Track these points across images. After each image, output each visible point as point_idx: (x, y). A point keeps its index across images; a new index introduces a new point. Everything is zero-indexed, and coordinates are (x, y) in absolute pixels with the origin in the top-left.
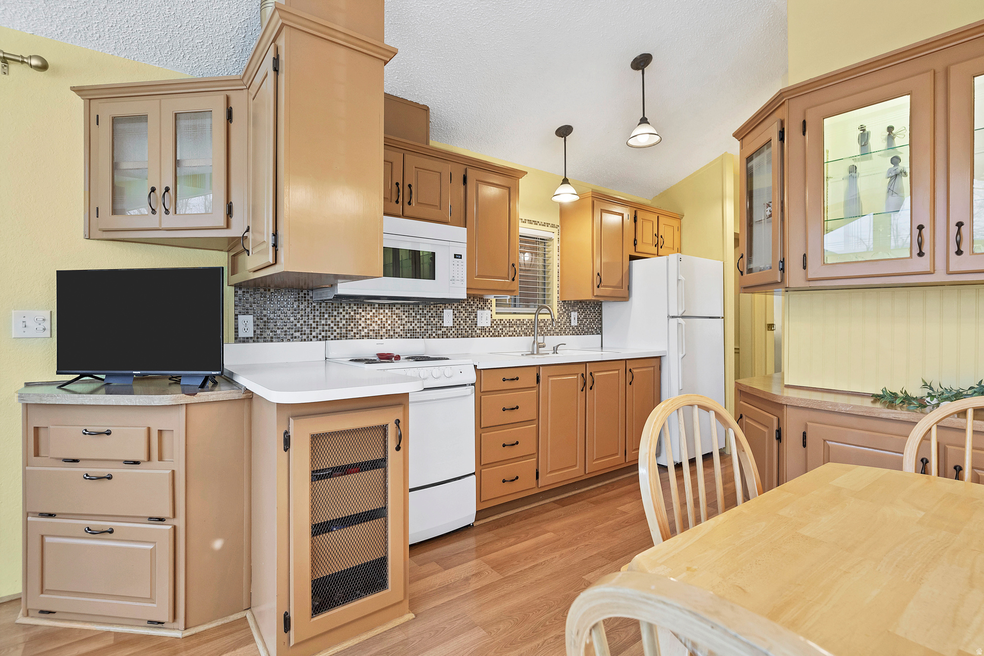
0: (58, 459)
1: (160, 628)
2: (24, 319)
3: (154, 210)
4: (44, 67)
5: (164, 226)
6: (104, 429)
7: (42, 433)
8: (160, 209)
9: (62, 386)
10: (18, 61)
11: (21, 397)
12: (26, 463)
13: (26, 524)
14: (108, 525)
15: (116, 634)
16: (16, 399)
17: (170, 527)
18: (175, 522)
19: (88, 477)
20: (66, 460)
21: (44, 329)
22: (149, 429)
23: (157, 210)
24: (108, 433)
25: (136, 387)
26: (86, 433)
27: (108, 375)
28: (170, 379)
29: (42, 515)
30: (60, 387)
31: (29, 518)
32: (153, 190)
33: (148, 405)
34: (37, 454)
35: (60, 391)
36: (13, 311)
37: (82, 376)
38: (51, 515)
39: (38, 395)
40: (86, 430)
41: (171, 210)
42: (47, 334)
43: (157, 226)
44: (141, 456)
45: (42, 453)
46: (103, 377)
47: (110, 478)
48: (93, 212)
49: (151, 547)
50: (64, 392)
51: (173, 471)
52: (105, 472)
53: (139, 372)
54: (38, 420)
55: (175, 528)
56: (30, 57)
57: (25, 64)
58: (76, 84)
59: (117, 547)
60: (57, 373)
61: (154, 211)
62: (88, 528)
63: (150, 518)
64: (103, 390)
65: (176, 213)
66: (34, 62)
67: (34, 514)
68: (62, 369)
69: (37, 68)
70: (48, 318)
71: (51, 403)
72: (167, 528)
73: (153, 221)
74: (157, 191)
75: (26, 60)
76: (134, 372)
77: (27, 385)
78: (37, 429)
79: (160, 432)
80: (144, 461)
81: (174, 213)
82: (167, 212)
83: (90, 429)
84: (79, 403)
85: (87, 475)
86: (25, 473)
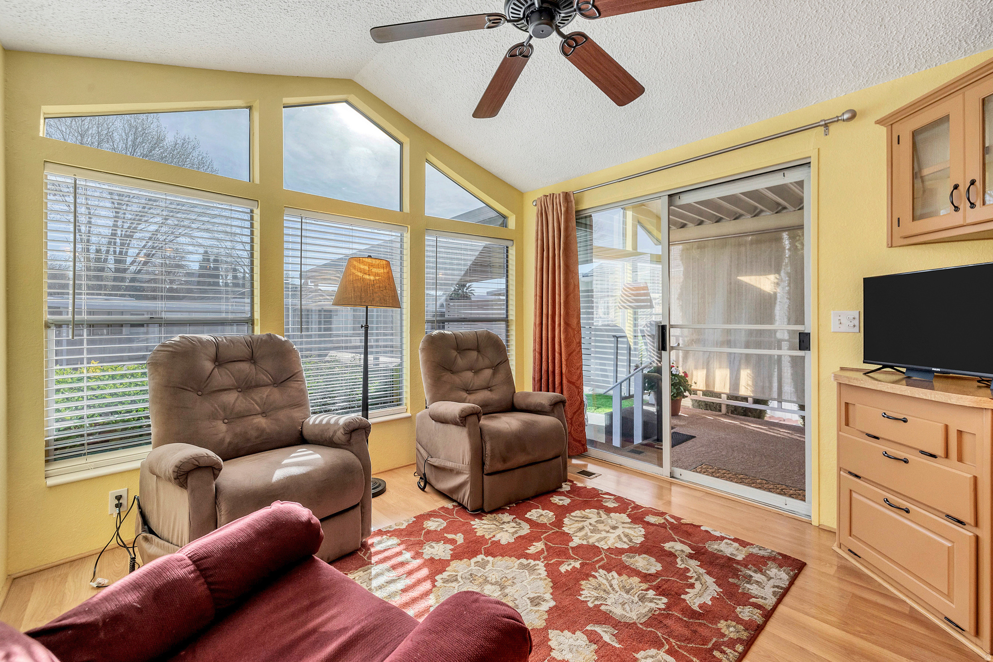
0: (864, 432)
1: (960, 633)
2: (839, 318)
3: (957, 207)
4: (854, 115)
5: (969, 221)
6: (902, 417)
7: (851, 408)
8: (964, 205)
9: (867, 373)
10: (835, 121)
11: (836, 377)
12: (839, 429)
13: (839, 476)
14: (905, 504)
15: (912, 608)
16: (832, 379)
17: (971, 534)
18: (978, 532)
19: (886, 454)
20: (869, 435)
21: (854, 326)
22: (947, 427)
23: (961, 207)
24: (905, 421)
25: (936, 383)
26: (885, 415)
27: (908, 369)
28: (979, 381)
29: (850, 473)
30: (865, 374)
31: (842, 472)
32: (956, 187)
33: (944, 401)
34: (847, 424)
35: (864, 377)
36: (832, 312)
37: (884, 367)
38: (857, 476)
39: (847, 377)
40: (885, 414)
41: (978, 203)
42: (857, 329)
43: (961, 222)
44: (939, 451)
45: (851, 425)
46: (904, 370)
47: (906, 461)
48: (895, 222)
49: (949, 545)
50: (867, 378)
51: (975, 478)
52: (902, 454)
53: (939, 370)
54: (849, 397)
55: (977, 538)
56: (843, 114)
57: (840, 122)
58: (878, 118)
59: (914, 529)
60: (864, 362)
61: (957, 209)
62: (887, 499)
63: (948, 516)
64: (904, 382)
65: (984, 204)
66: (846, 116)
67: (845, 470)
68: (867, 359)
69: (849, 119)
70: (857, 317)
71: (856, 385)
72: (967, 533)
73: (957, 218)
74: (961, 188)
75: (840, 118)
76: (933, 369)
77: (842, 369)
78: (847, 404)
79: (960, 433)
80: (941, 457)
81: (982, 203)
82: (973, 205)
83: (889, 413)
84: (878, 389)
85: (886, 453)
86: (838, 436)
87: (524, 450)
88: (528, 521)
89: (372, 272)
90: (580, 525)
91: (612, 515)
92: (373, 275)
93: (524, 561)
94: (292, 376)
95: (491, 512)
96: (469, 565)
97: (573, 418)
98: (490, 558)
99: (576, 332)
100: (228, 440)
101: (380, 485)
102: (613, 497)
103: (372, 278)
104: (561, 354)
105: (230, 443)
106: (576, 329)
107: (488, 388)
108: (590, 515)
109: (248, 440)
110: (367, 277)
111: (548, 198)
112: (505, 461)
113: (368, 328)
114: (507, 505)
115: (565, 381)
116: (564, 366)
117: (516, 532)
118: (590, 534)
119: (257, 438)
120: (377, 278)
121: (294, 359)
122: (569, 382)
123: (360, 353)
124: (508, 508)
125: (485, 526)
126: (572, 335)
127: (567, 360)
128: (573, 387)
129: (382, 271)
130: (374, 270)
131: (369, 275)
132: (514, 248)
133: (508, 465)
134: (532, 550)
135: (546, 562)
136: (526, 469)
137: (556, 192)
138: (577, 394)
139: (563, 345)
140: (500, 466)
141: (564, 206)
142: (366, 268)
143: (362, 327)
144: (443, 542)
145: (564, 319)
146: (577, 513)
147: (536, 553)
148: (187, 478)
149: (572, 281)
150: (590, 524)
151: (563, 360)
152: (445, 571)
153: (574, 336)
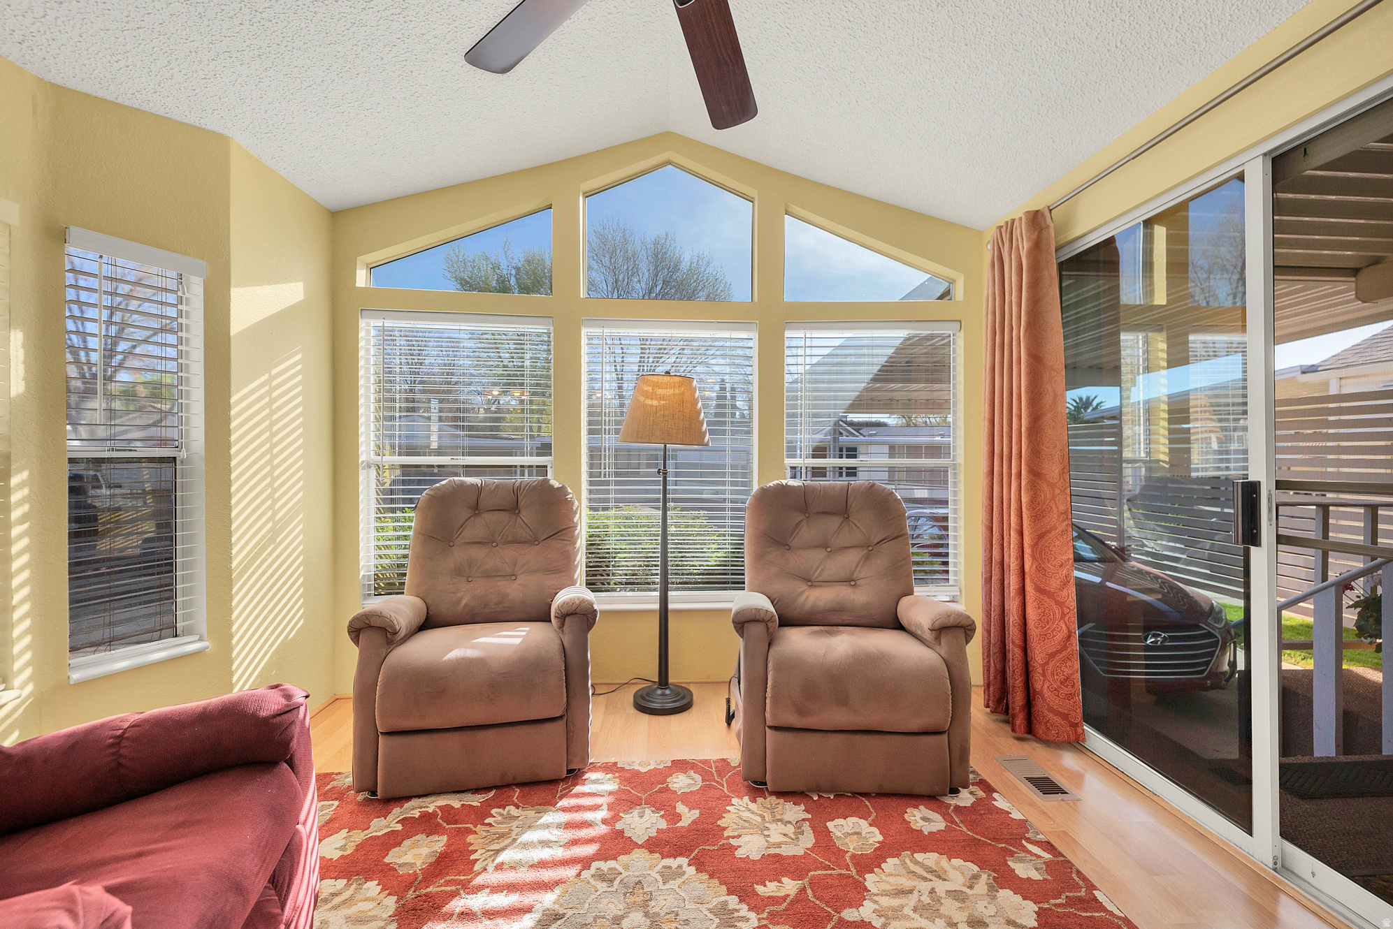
87: (842, 700)
88: (823, 836)
89: (656, 395)
90: (907, 883)
91: (1005, 895)
92: (656, 399)
93: (733, 901)
94: (561, 531)
95: (780, 794)
96: (652, 867)
97: (1047, 663)
98: (692, 870)
99: (1057, 491)
100: (464, 602)
101: (683, 698)
102: (1047, 856)
103: (655, 403)
104: (1021, 533)
105: (466, 606)
106: (1059, 485)
107: (849, 581)
108: (953, 874)
109: (486, 605)
110: (649, 402)
111: (1003, 230)
112: (801, 712)
113: (666, 473)
114: (818, 790)
115: (1029, 588)
116: (1027, 557)
117: (779, 845)
118: (908, 911)
119: (496, 604)
120: (662, 402)
121: (563, 511)
122: (1039, 590)
123: (658, 508)
124: (816, 798)
125: (746, 815)
126: (1049, 496)
127: (1034, 546)
128: (1049, 602)
129: (671, 391)
130: (660, 391)
131: (652, 399)
132: (962, 334)
133: (810, 722)
134: (769, 889)
135: (765, 922)
136: (857, 737)
137: (1016, 217)
138: (1058, 616)
139: (1024, 515)
140: (792, 719)
141: (1029, 239)
142: (650, 389)
143: (659, 472)
144: (662, 813)
145: (1028, 465)
146: (930, 858)
147: (769, 897)
148: (358, 636)
149: (1049, 387)
150: (932, 891)
151: (1026, 545)
152: (615, 859)
153: (1053, 498)
